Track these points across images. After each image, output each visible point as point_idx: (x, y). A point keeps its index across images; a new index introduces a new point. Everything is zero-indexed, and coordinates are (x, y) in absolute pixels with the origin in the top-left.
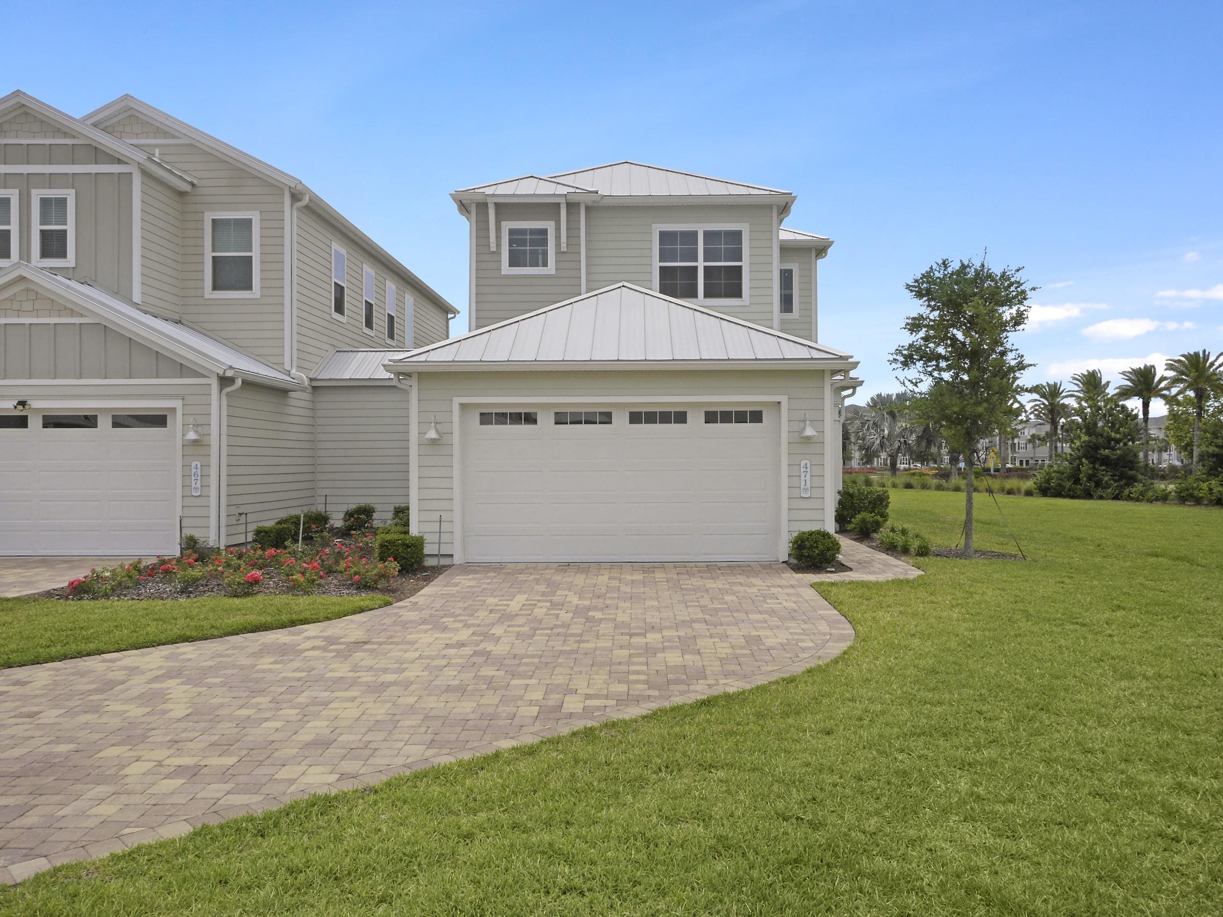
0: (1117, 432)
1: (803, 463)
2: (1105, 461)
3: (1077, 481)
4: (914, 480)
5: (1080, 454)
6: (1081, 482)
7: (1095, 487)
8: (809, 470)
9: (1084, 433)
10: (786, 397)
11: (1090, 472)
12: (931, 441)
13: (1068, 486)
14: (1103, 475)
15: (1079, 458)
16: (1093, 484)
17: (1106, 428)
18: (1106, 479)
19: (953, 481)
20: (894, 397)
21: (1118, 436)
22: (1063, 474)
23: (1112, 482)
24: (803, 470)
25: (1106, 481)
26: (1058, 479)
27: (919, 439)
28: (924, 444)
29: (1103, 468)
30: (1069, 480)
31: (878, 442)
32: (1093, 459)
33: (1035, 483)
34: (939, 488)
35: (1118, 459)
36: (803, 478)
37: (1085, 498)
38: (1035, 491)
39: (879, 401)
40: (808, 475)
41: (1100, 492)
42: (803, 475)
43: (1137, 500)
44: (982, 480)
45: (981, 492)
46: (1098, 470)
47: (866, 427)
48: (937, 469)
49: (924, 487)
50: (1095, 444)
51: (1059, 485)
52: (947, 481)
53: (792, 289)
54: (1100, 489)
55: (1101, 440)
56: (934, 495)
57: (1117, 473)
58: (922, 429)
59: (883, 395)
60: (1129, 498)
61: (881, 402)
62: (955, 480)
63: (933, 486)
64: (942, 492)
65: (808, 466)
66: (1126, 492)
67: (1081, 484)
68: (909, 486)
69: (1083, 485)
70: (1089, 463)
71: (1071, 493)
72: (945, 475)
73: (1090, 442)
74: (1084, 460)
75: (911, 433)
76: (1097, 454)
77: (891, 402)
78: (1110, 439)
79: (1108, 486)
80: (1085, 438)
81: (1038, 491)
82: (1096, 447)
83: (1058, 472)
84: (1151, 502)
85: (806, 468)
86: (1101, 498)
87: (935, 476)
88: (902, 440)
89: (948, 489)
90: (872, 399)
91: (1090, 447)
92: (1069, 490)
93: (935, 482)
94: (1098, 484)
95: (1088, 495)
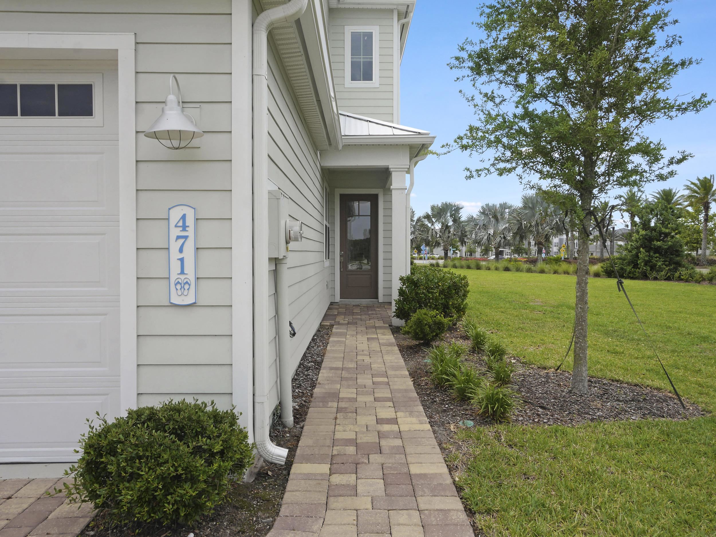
0: (666, 227)
1: (175, 215)
2: (657, 250)
3: (636, 266)
4: (510, 265)
5: (638, 244)
6: (639, 266)
7: (651, 270)
8: (190, 232)
9: (641, 229)
10: (130, 39)
11: (647, 259)
12: (523, 236)
13: (628, 270)
14: (657, 261)
15: (638, 248)
16: (649, 268)
17: (658, 225)
18: (659, 264)
19: (539, 266)
20: (498, 206)
21: (667, 231)
22: (624, 260)
23: (664, 266)
24: (175, 232)
25: (659, 266)
26: (621, 264)
27: (515, 234)
28: (518, 238)
29: (657, 255)
30: (629, 265)
31: (486, 237)
32: (648, 249)
33: (602, 267)
34: (529, 271)
35: (668, 249)
36: (175, 255)
37: (642, 279)
38: (602, 273)
39: (487, 208)
40: (190, 247)
41: (654, 274)
42: (175, 246)
43: (687, 281)
44: (560, 264)
45: (560, 274)
46: (652, 257)
47: (478, 227)
48: (528, 258)
49: (518, 270)
50: (650, 237)
51: (622, 269)
52: (534, 266)
53: (372, 55)
54: (654, 272)
55: (654, 233)
56: (525, 276)
57: (668, 259)
58: (517, 227)
59: (490, 205)
60: (680, 279)
61: (489, 209)
62: (540, 265)
63: (525, 269)
64: (531, 274)
65: (190, 221)
66: (677, 274)
67: (639, 268)
68: (507, 269)
69: (641, 269)
70: (646, 251)
71: (631, 275)
72: (534, 262)
73: (646, 235)
74: (641, 249)
75: (509, 232)
76: (651, 244)
77: (496, 209)
78: (661, 233)
79: (660, 270)
80: (642, 232)
81: (604, 273)
82: (650, 240)
83: (620, 259)
84: (699, 283)
85: (184, 228)
86: (656, 279)
87: (526, 262)
88: (502, 236)
89: (535, 272)
90: (482, 207)
91: (646, 239)
92: (630, 273)
93: (526, 266)
94: (653, 268)
95: (645, 277)
